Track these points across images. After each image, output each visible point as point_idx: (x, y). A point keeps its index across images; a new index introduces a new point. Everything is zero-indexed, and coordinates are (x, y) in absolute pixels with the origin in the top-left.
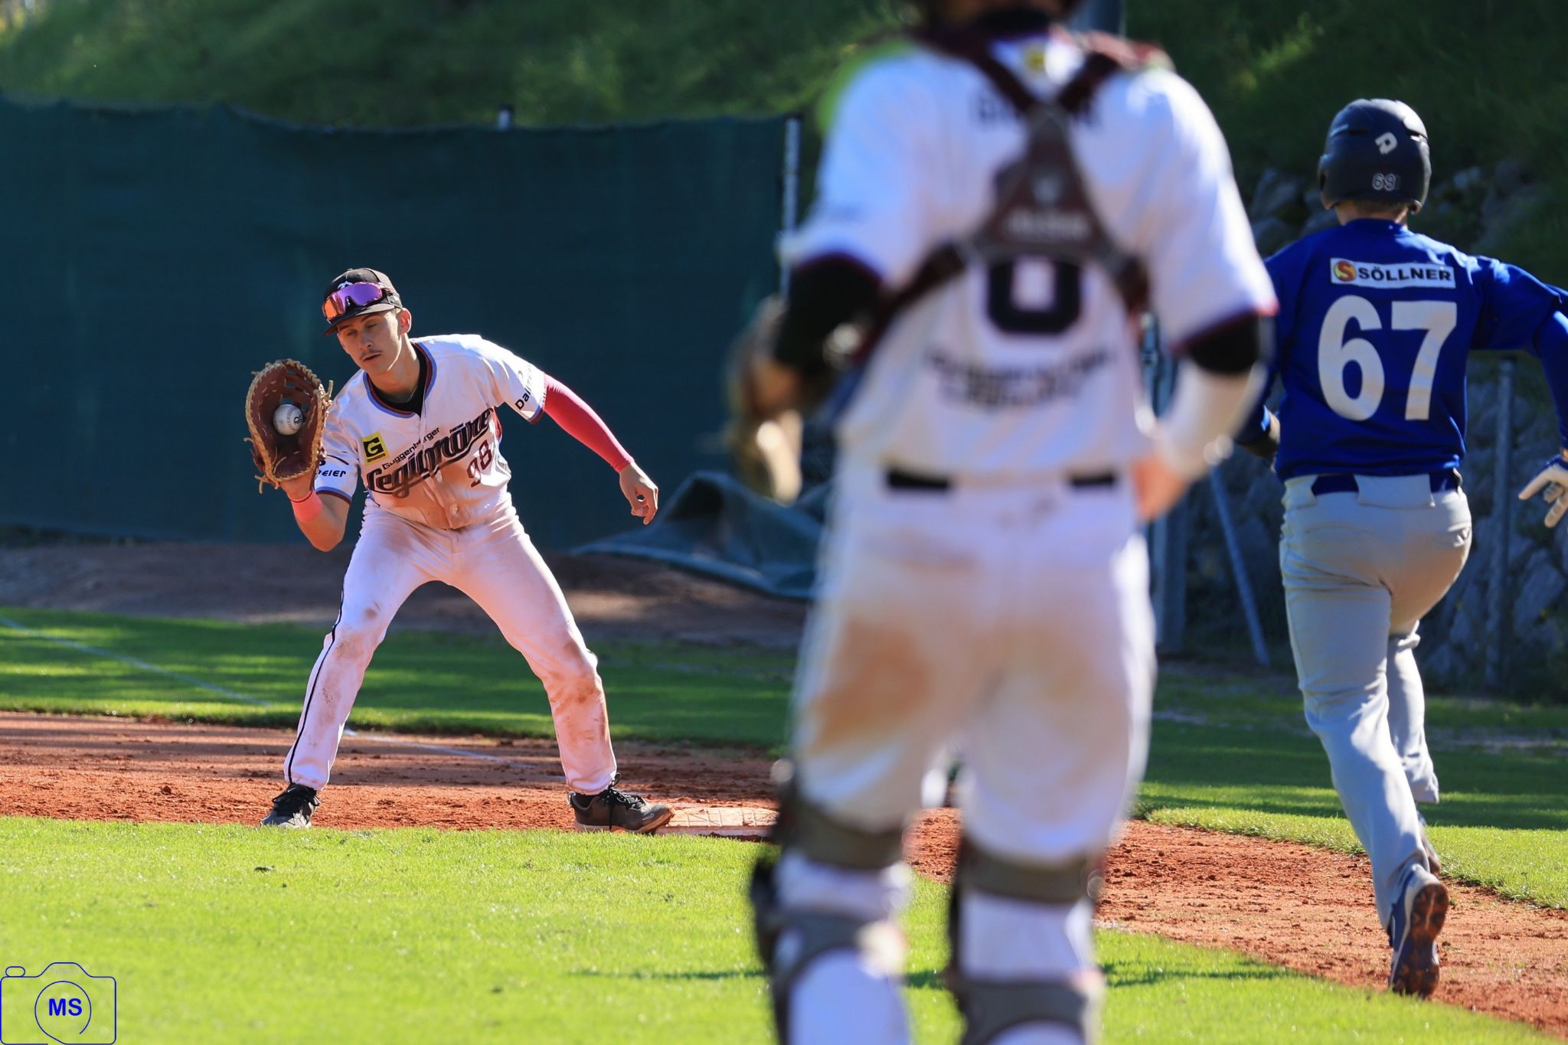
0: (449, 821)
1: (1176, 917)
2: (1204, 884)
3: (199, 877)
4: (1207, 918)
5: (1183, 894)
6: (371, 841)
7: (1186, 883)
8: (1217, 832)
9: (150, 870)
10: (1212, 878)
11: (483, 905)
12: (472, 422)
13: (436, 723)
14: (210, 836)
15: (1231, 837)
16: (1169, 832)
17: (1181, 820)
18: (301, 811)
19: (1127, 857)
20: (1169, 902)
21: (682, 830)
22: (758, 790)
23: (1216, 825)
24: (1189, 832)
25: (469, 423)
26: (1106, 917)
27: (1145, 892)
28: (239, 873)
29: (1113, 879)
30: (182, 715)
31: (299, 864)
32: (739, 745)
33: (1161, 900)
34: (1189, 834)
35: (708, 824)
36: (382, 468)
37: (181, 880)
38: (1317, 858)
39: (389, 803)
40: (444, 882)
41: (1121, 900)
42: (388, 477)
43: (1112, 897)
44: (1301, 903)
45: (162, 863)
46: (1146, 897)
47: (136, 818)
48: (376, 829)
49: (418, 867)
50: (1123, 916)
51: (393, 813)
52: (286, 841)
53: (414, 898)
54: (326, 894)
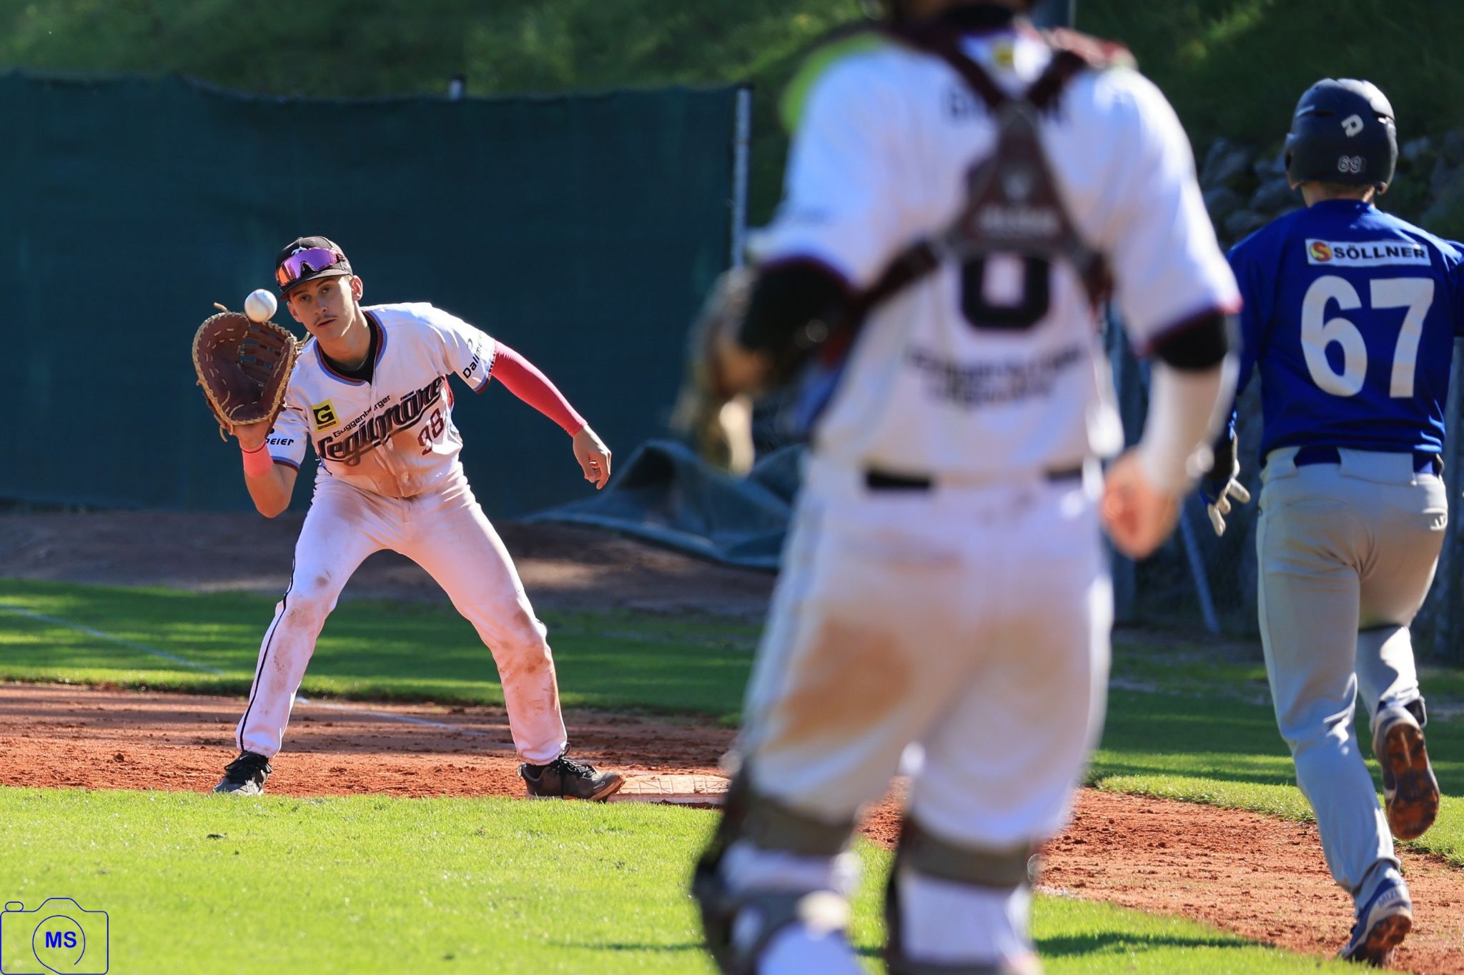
0: (401, 788)
1: (1126, 884)
2: (1155, 852)
3: (152, 844)
4: (1157, 885)
5: (1133, 861)
6: (323, 808)
7: (1136, 850)
8: (1167, 800)
9: (103, 837)
10: (1163, 845)
11: (435, 872)
12: (422, 390)
13: (388, 690)
14: (163, 803)
15: (1182, 804)
16: (1120, 799)
17: (1132, 788)
18: (254, 779)
19: (1077, 824)
20: (1120, 869)
21: (633, 797)
22: (710, 757)
23: (1166, 793)
24: (1139, 800)
25: (420, 391)
26: (1057, 884)
27: (1096, 859)
28: (191, 840)
29: (1063, 847)
30: (134, 683)
31: (251, 831)
32: (690, 713)
33: (1111, 868)
34: (1139, 801)
35: (660, 791)
36: (333, 436)
37: (134, 848)
38: (1268, 825)
39: (341, 770)
40: (395, 849)
41: (1071, 867)
42: (340, 444)
43: (1063, 864)
44: (1251, 871)
45: (115, 830)
46: (1097, 865)
47: (89, 786)
48: (328, 797)
49: (370, 834)
50: (1073, 883)
51: (345, 781)
52: (238, 808)
53: (367, 865)
54: (279, 861)
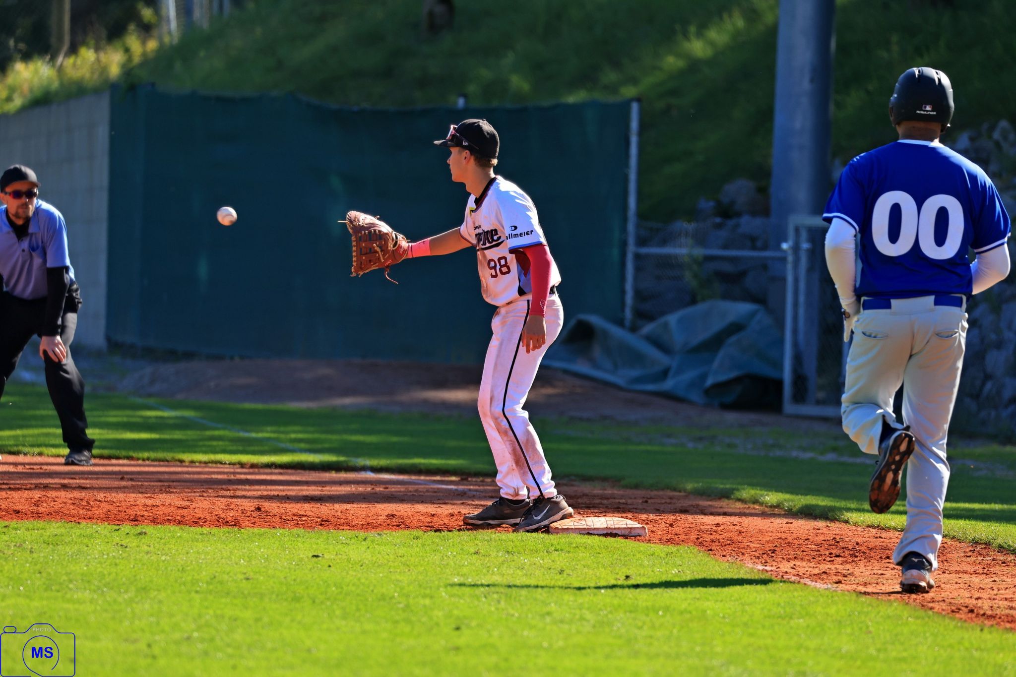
0: (429, 526)
1: (866, 582)
2: (883, 562)
3: (278, 561)
4: (885, 582)
5: (870, 568)
6: (382, 539)
7: (872, 561)
8: (891, 530)
9: (248, 557)
11: (449, 577)
13: (422, 467)
14: (285, 536)
16: (862, 530)
17: (870, 523)
19: (837, 545)
20: (862, 572)
21: (570, 530)
22: (616, 506)
23: (890, 526)
24: (874, 530)
26: (824, 582)
27: (848, 566)
28: (302, 558)
29: (828, 559)
30: (268, 463)
31: (339, 553)
32: (604, 479)
33: (857, 572)
34: (874, 531)
35: (586, 527)
37: (267, 563)
38: (952, 545)
39: (393, 516)
40: (426, 563)
41: (833, 571)
43: (828, 570)
44: (941, 573)
45: (256, 553)
46: (848, 570)
47: (240, 526)
48: (385, 532)
49: (410, 554)
50: (834, 581)
51: (396, 522)
52: (331, 539)
53: (409, 573)
54: (355, 571)
